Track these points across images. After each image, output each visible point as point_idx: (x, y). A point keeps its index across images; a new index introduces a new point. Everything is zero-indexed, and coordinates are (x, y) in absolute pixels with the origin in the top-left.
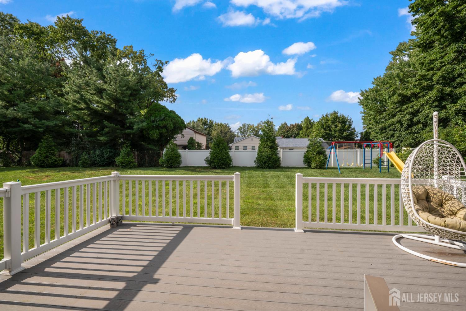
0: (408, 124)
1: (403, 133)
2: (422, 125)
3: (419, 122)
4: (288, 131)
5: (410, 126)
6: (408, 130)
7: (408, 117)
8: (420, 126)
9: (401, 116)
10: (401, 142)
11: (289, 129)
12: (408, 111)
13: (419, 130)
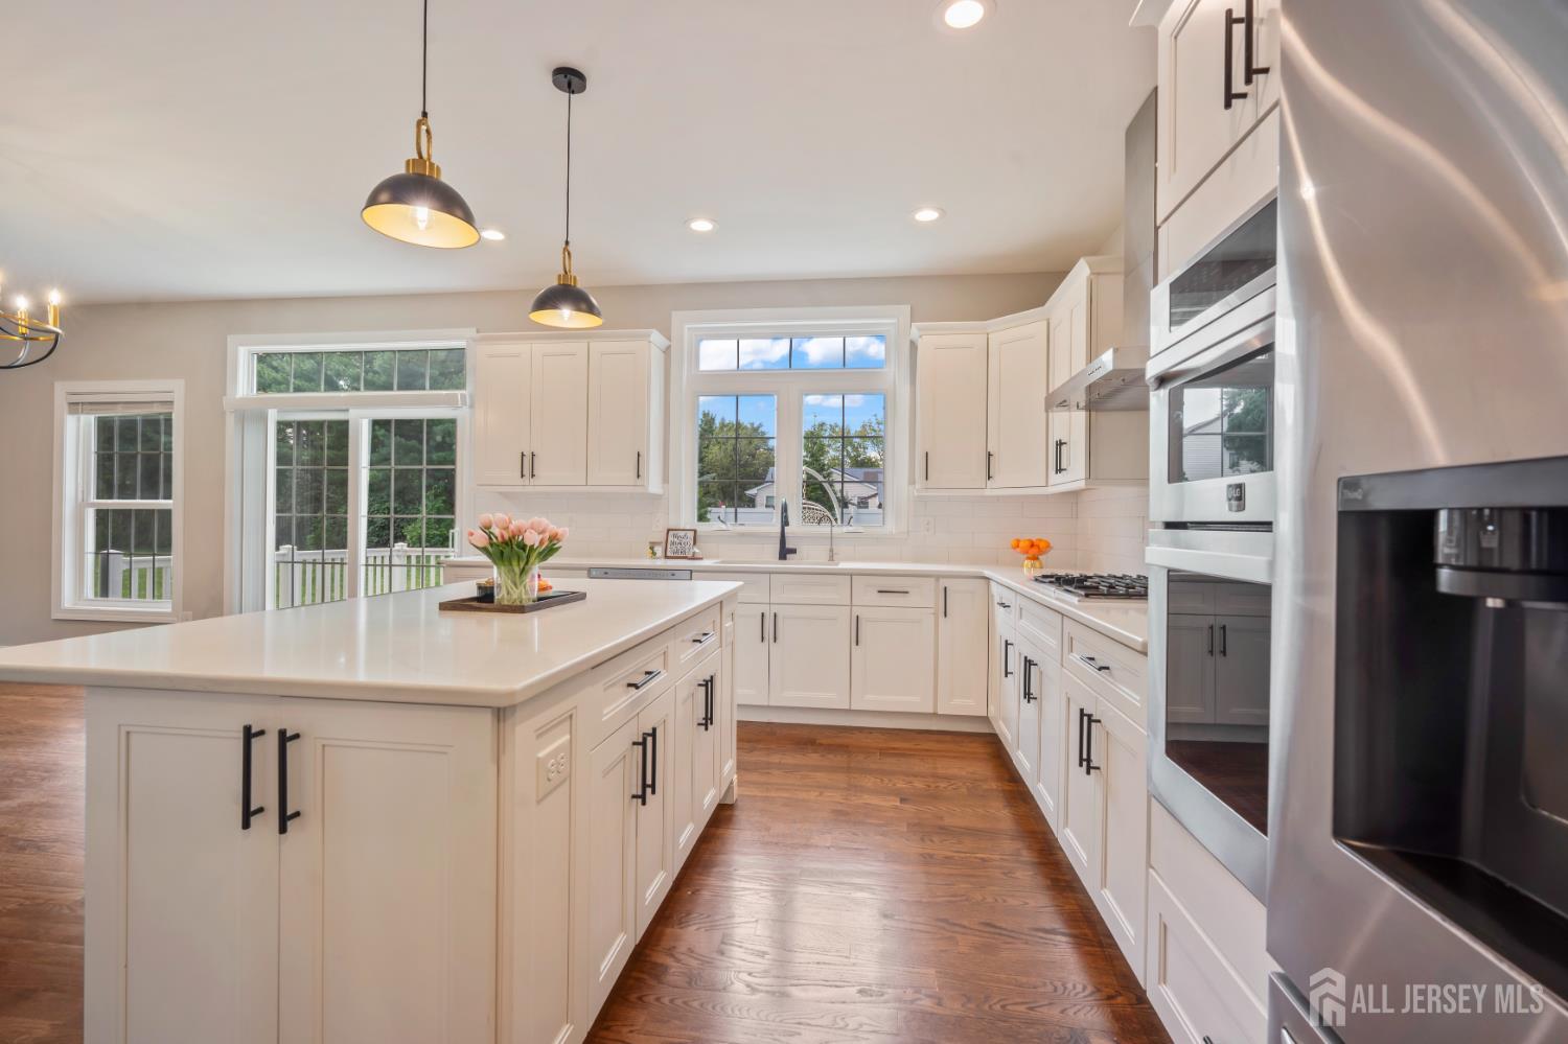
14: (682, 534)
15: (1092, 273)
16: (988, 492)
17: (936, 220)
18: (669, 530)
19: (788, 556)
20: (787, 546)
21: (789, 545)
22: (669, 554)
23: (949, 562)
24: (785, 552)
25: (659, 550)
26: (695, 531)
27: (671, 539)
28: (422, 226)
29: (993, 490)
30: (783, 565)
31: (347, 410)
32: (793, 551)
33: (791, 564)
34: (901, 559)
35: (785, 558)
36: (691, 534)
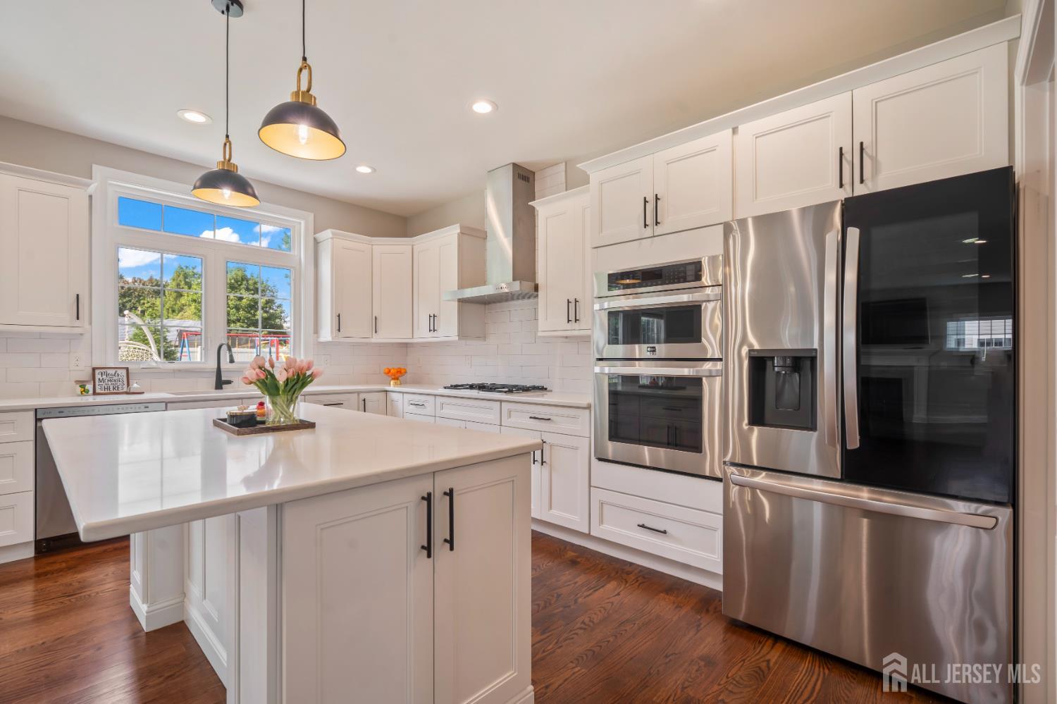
14: (112, 372)
15: (461, 233)
16: (373, 340)
17: (370, 173)
18: (94, 369)
19: (224, 386)
20: (223, 379)
22: (98, 391)
23: (339, 384)
24: (220, 383)
25: (89, 387)
26: (127, 369)
27: (98, 376)
28: (303, 142)
29: (376, 339)
30: (220, 393)
32: (229, 382)
33: (227, 392)
35: (221, 388)
36: (124, 372)
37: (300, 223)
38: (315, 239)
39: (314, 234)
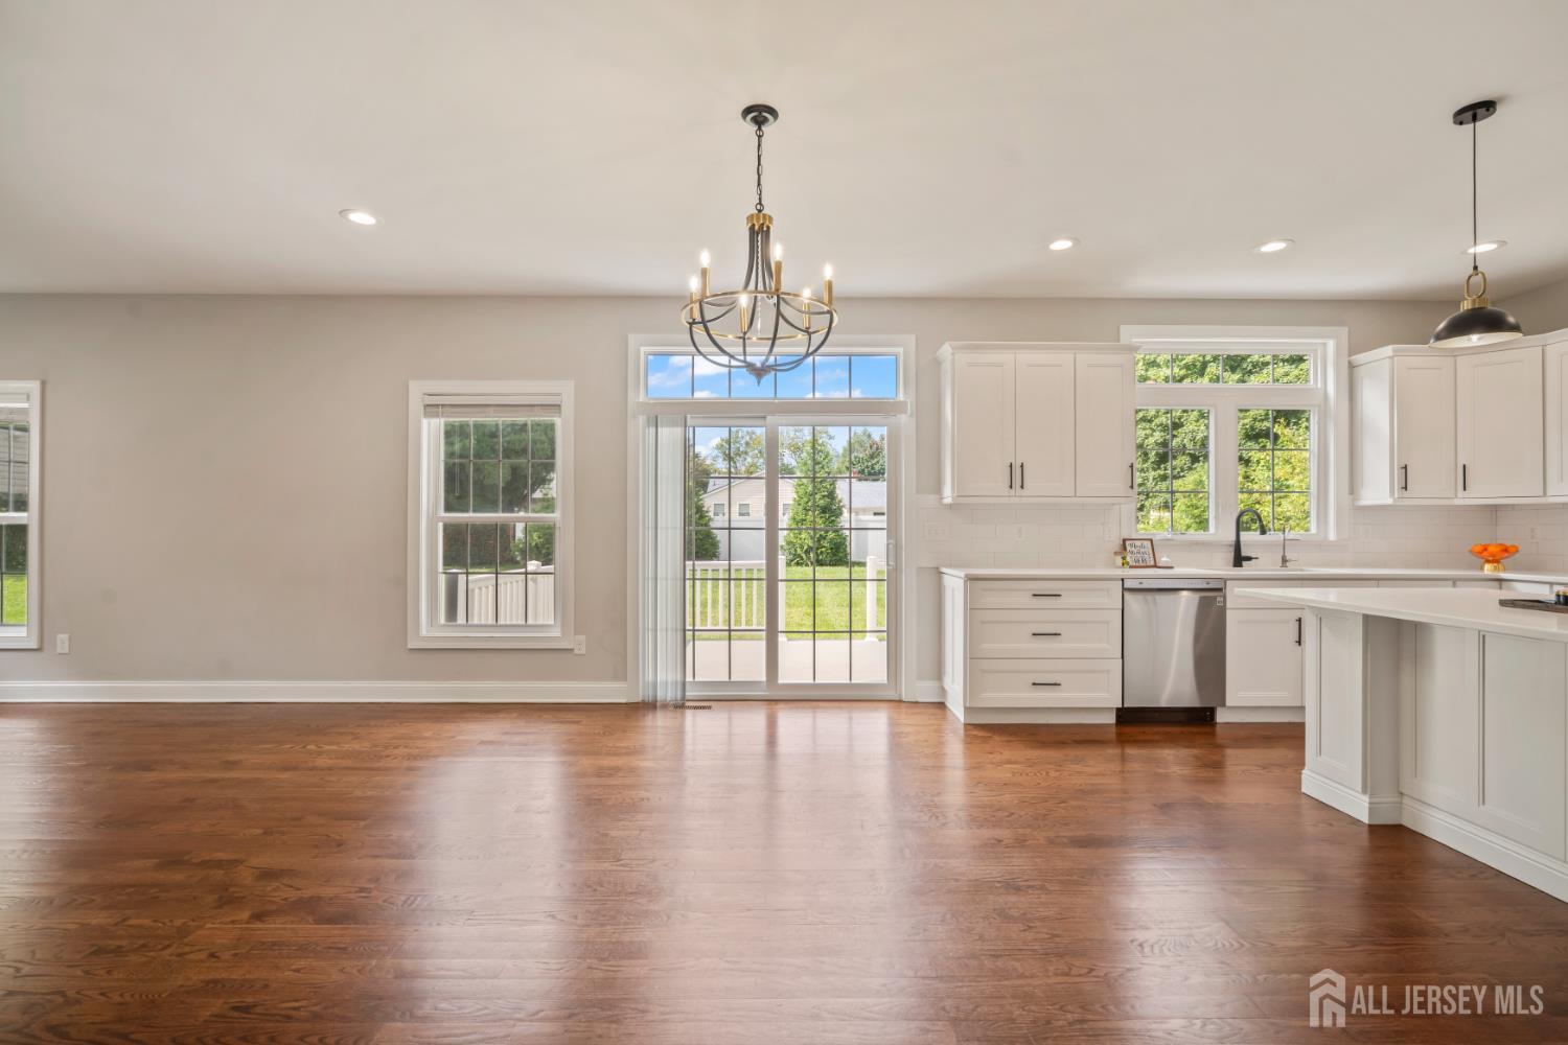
0: (1157, 454)
1: (1152, 474)
2: (1188, 458)
3: (1183, 449)
4: (872, 457)
5: (1163, 459)
6: (1159, 468)
7: (1158, 436)
8: (1182, 461)
9: (1144, 432)
10: (1147, 499)
11: (877, 449)
12: (1157, 421)
13: (1182, 470)
14: (1138, 543)
16: (1457, 502)
18: (1124, 541)
19: (1244, 563)
20: (1242, 554)
21: (1244, 553)
24: (1239, 560)
26: (1151, 541)
27: (1128, 548)
29: (1466, 500)
30: (1238, 572)
31: (765, 418)
32: (1249, 559)
33: (1247, 569)
34: (1342, 566)
35: (1241, 566)
36: (1148, 544)
37: (1325, 344)
38: (1350, 363)
39: (1350, 356)
